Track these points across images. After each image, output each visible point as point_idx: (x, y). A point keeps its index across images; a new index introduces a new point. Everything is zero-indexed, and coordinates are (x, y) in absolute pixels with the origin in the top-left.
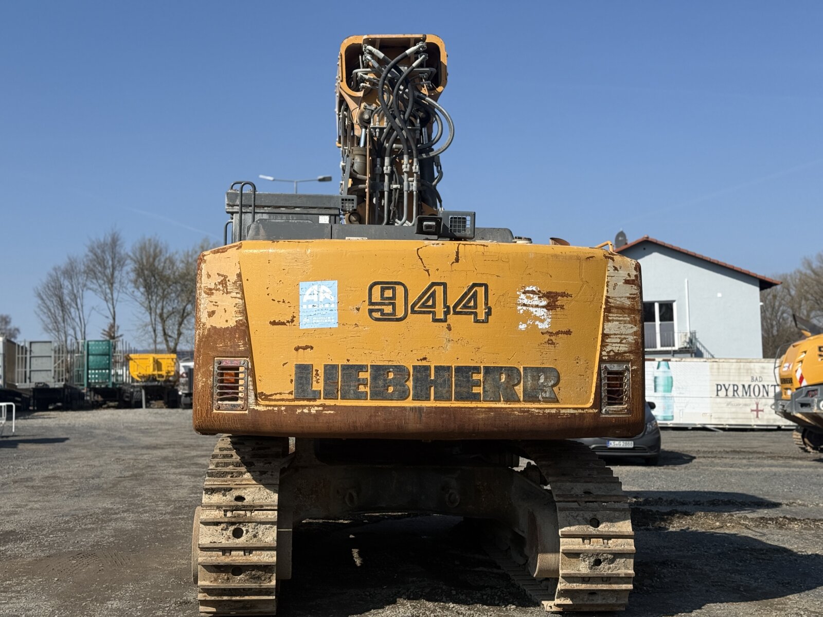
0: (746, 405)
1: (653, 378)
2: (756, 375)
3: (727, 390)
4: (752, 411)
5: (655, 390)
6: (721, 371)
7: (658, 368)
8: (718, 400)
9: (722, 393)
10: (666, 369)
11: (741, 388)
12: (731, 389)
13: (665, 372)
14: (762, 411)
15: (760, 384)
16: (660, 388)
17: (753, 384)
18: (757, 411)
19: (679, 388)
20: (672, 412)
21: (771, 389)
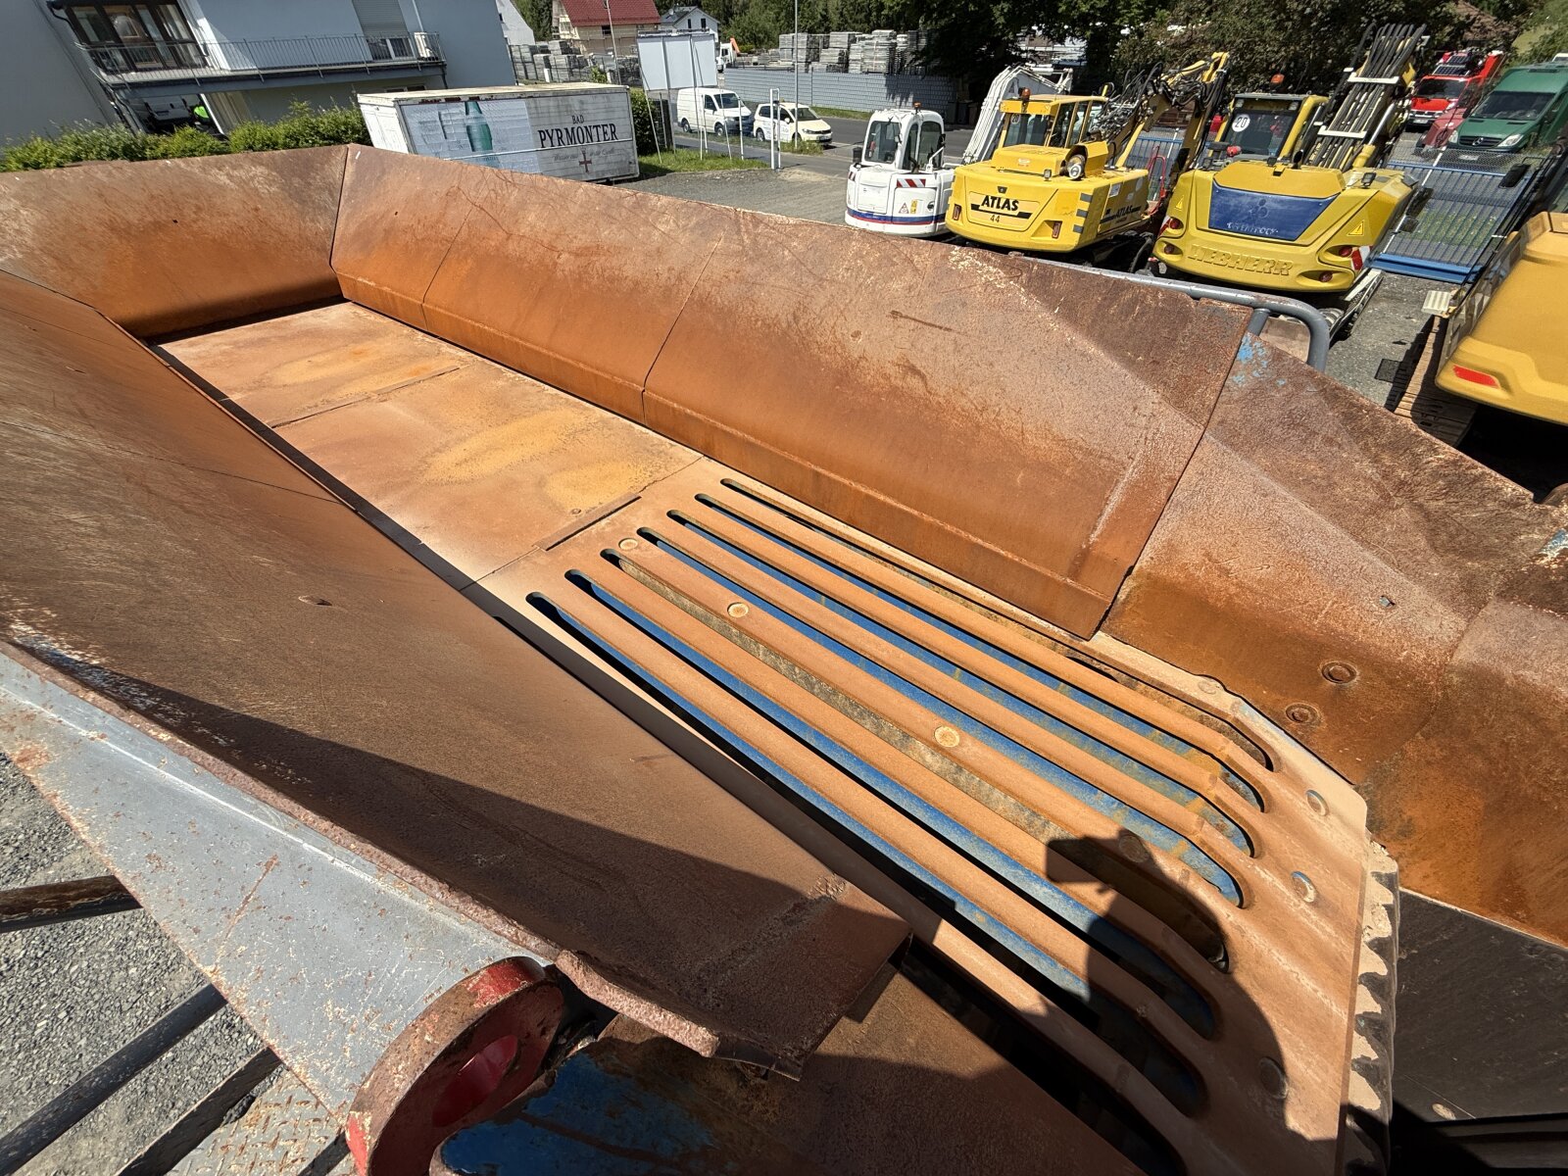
0: (574, 157)
1: (465, 130)
2: (577, 114)
3: (551, 138)
4: (581, 163)
5: (473, 150)
6: (539, 111)
7: (467, 113)
8: (546, 154)
9: (547, 142)
10: (478, 115)
11: (564, 132)
12: (555, 137)
13: (476, 118)
14: (590, 162)
15: (582, 126)
16: (478, 145)
17: (576, 126)
18: (586, 162)
19: (499, 140)
21: (594, 131)
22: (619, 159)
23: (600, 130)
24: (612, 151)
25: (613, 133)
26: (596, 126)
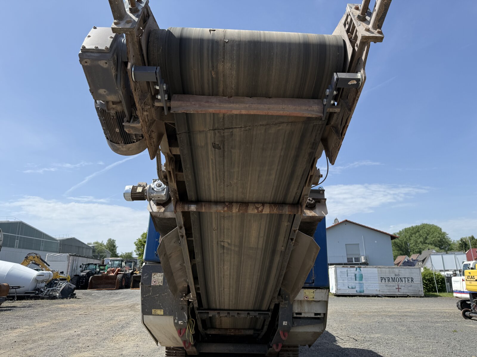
0: (393, 286)
1: (354, 275)
2: (397, 273)
4: (396, 288)
6: (382, 272)
7: (356, 270)
9: (384, 281)
11: (391, 279)
12: (387, 279)
13: (359, 272)
14: (401, 289)
15: (399, 277)
16: (358, 279)
17: (396, 277)
19: (365, 279)
20: (363, 289)
21: (403, 279)
22: (414, 289)
23: (406, 279)
24: (411, 286)
25: (412, 280)
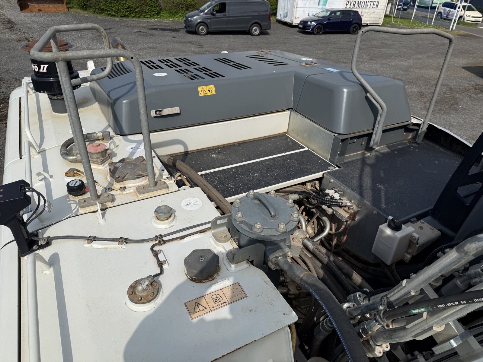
5: (319, 5)
9: (348, 5)
11: (357, 3)
12: (352, 4)
14: (363, 16)
15: (365, 1)
16: (321, 3)
17: (362, 1)
19: (330, 3)
21: (369, 4)
22: (375, 16)
23: (372, 3)
24: (374, 12)
25: (377, 5)
26: (371, 2)
